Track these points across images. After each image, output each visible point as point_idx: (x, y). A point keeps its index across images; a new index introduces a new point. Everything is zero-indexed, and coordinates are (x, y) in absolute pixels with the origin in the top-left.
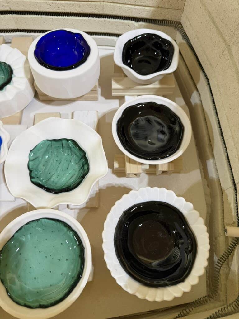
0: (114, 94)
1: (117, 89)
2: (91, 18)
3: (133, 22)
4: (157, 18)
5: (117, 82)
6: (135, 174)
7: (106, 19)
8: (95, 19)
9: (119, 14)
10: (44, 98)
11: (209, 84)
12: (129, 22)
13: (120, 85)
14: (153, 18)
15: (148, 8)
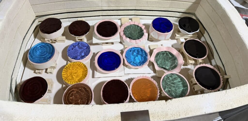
0: (176, 38)
1: (178, 37)
2: (162, 12)
3: (178, 13)
4: (186, 12)
5: (178, 34)
6: (191, 64)
7: (168, 12)
8: (164, 12)
9: (173, 11)
10: (151, 40)
11: (209, 34)
12: (176, 13)
13: (179, 35)
14: (185, 12)
15: (184, 9)
